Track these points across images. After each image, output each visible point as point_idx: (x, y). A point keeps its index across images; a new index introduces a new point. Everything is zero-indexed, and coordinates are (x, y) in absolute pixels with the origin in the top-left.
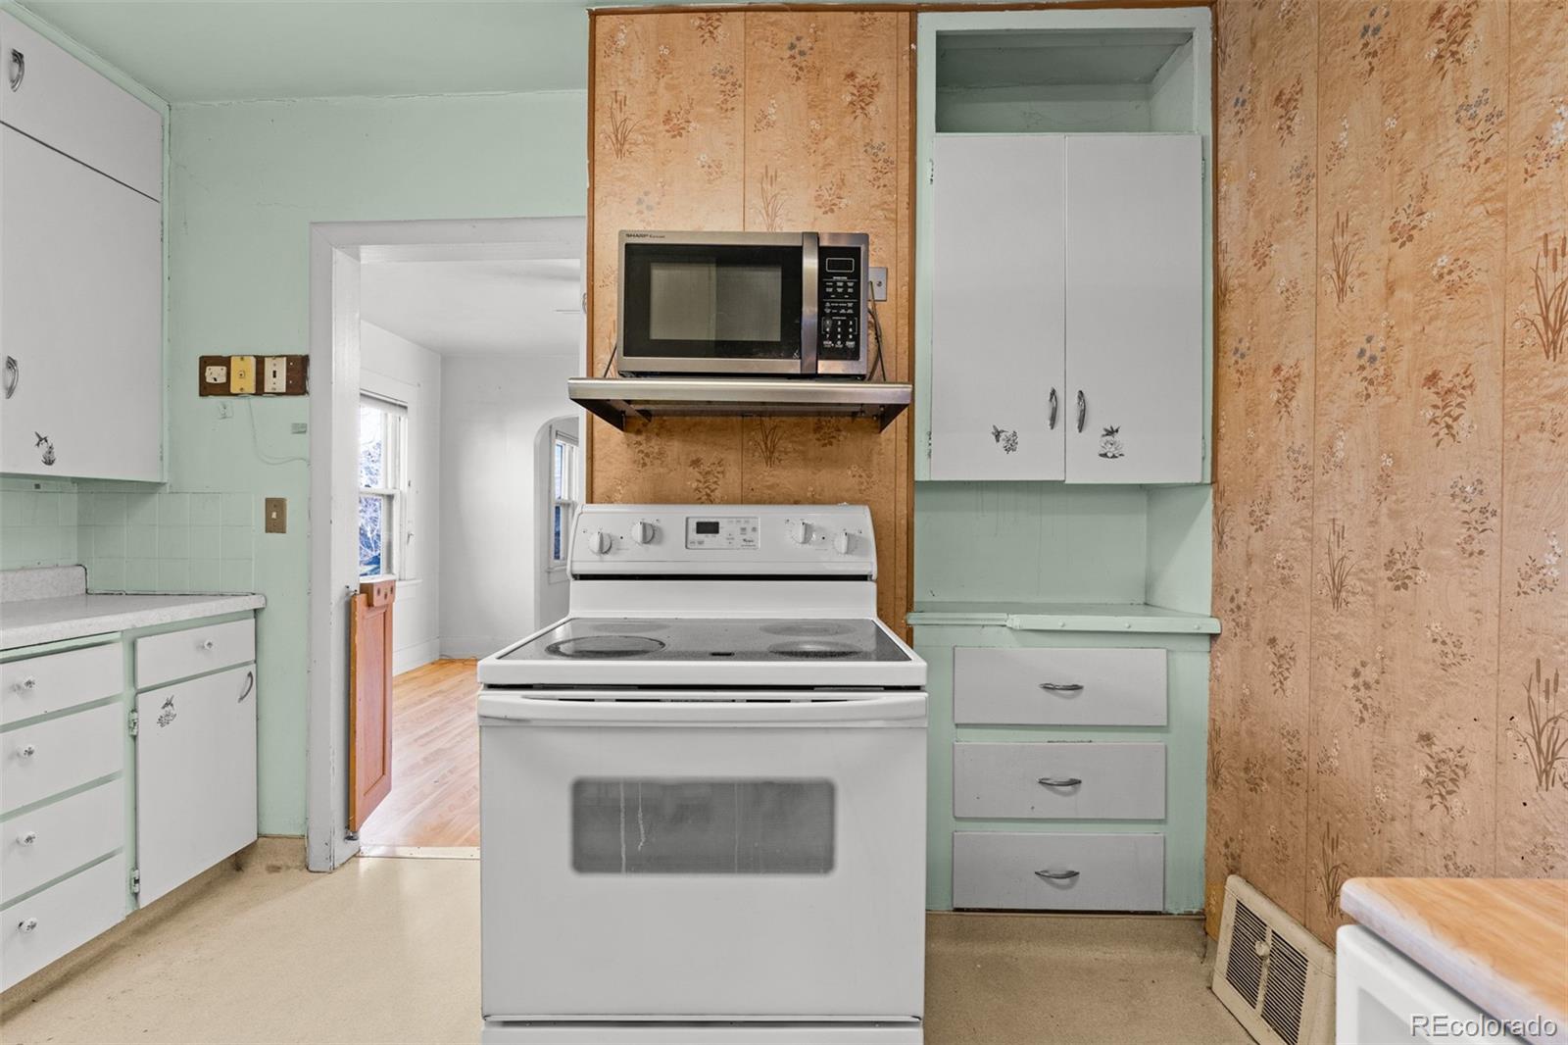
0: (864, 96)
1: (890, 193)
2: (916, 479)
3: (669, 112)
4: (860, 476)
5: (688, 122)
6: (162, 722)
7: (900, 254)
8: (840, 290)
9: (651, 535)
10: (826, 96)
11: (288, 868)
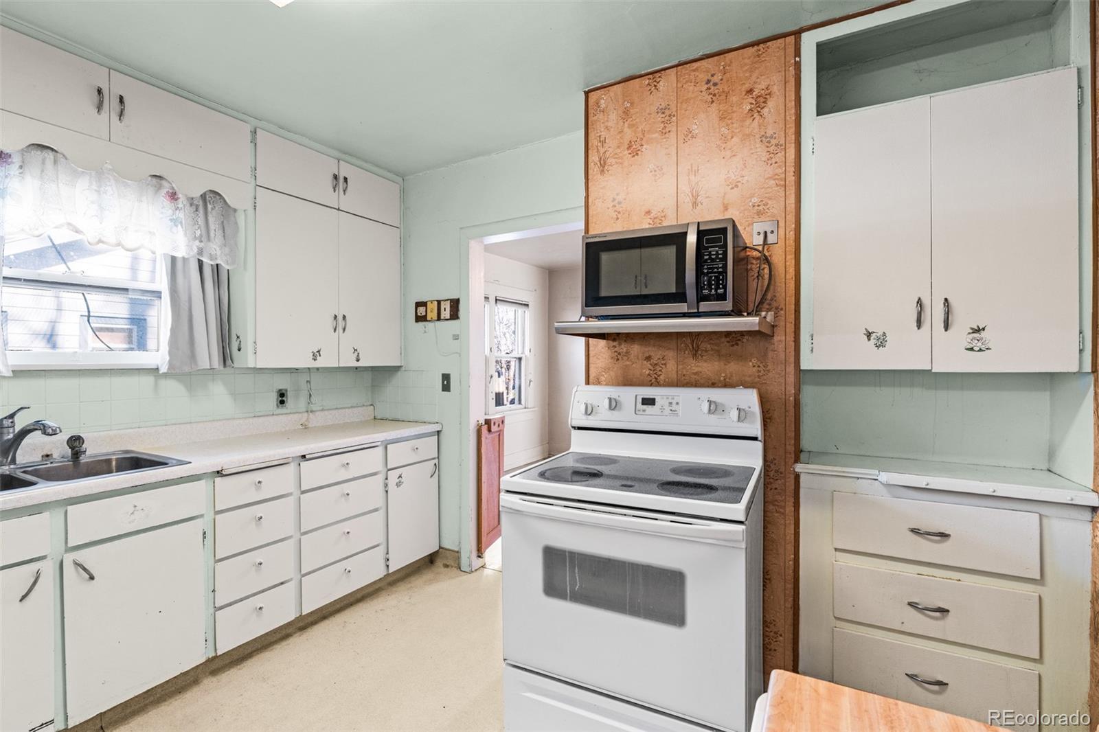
0: (760, 102)
1: (780, 167)
2: (802, 368)
3: (630, 141)
4: (759, 366)
5: (642, 145)
6: (398, 485)
7: (788, 209)
8: (713, 257)
9: (614, 405)
10: (732, 109)
11: (452, 567)
